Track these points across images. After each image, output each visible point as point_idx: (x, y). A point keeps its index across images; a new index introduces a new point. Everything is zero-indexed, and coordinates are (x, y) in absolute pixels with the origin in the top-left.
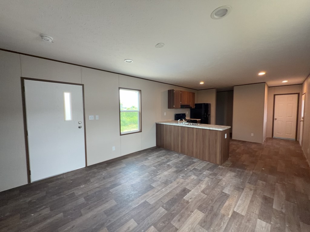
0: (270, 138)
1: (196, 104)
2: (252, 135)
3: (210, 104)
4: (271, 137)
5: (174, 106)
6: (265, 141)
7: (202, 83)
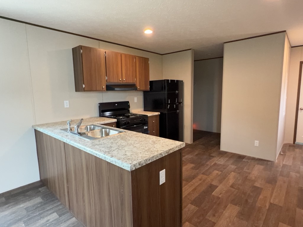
0: (290, 146)
1: (151, 83)
2: (257, 143)
3: (182, 82)
4: (292, 143)
5: (84, 86)
6: (280, 154)
7: (148, 32)
